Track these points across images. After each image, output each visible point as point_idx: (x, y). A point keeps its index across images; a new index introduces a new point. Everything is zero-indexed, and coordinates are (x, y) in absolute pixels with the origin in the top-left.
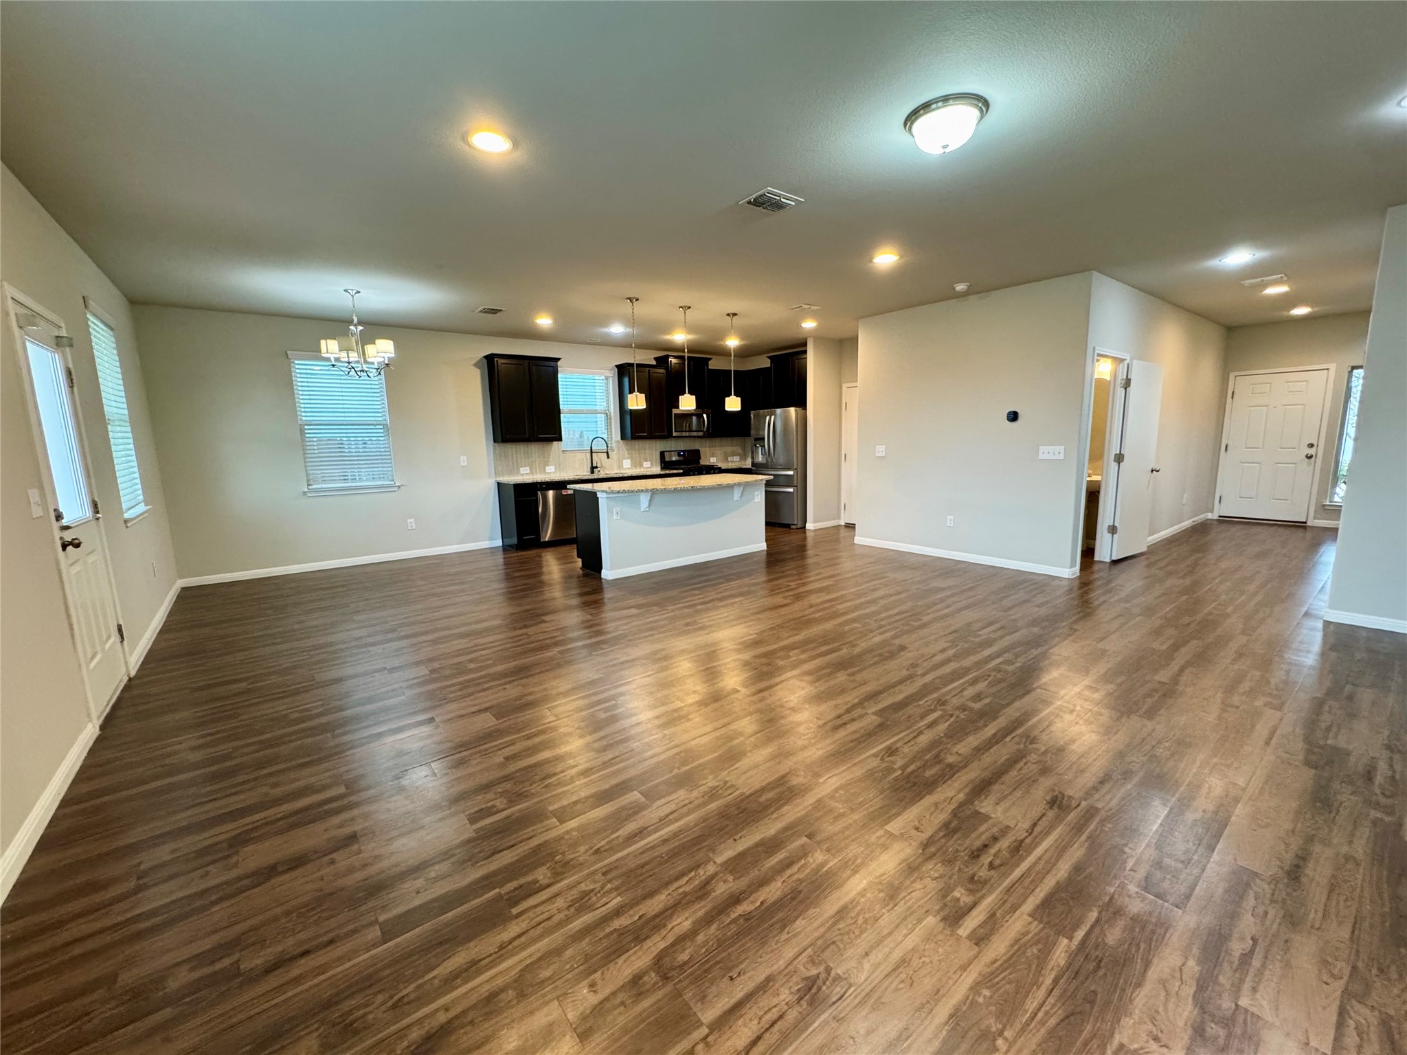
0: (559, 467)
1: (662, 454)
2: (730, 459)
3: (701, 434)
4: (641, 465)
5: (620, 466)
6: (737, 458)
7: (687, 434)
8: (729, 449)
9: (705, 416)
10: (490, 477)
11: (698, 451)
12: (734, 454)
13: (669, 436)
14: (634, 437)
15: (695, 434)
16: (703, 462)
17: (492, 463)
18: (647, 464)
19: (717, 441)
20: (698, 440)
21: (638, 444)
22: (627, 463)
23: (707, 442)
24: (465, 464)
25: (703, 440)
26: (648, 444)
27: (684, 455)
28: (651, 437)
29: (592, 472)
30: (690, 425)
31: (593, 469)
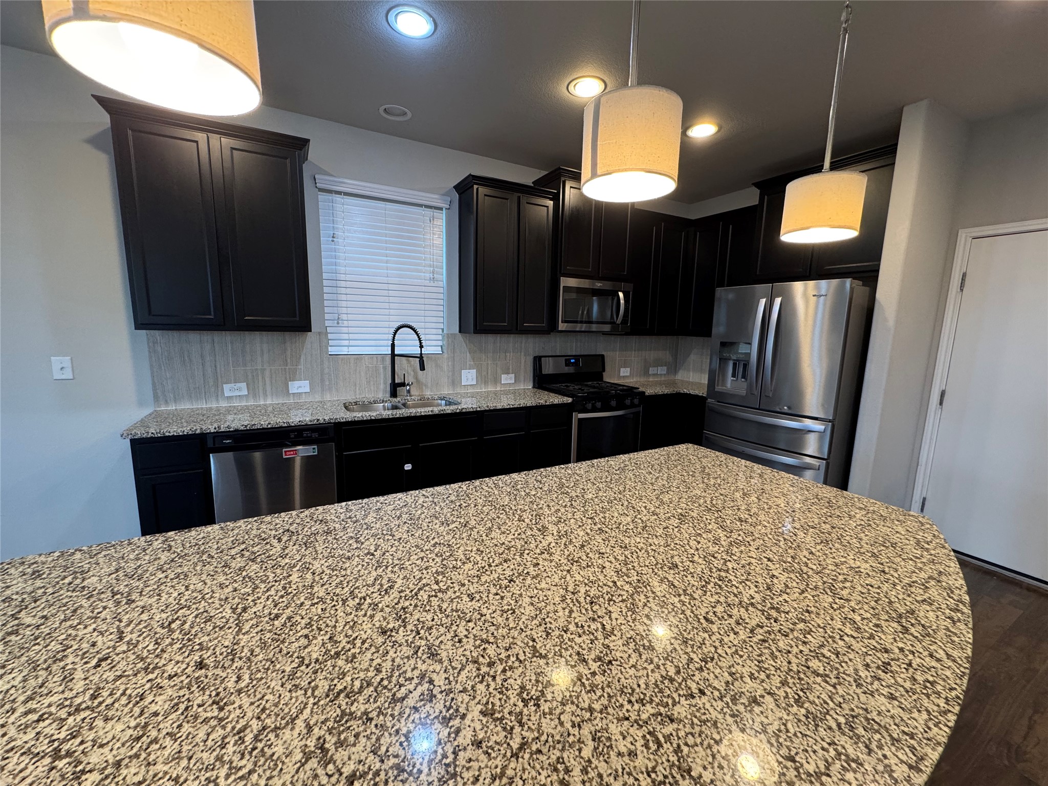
0: (321, 382)
1: (537, 361)
2: (652, 371)
3: (607, 328)
4: (496, 380)
5: (455, 381)
6: (662, 370)
7: (584, 327)
8: (652, 355)
9: (621, 295)
10: (141, 403)
11: (603, 356)
12: (658, 363)
13: (551, 328)
14: (480, 329)
15: (594, 327)
16: (609, 377)
17: (147, 373)
18: (507, 379)
19: (634, 340)
20: (602, 338)
21: (490, 340)
22: (469, 376)
23: (617, 341)
24: (68, 374)
25: (613, 338)
26: (511, 342)
27: (576, 364)
28: (515, 328)
29: (394, 394)
30: (590, 312)
31: (395, 388)
